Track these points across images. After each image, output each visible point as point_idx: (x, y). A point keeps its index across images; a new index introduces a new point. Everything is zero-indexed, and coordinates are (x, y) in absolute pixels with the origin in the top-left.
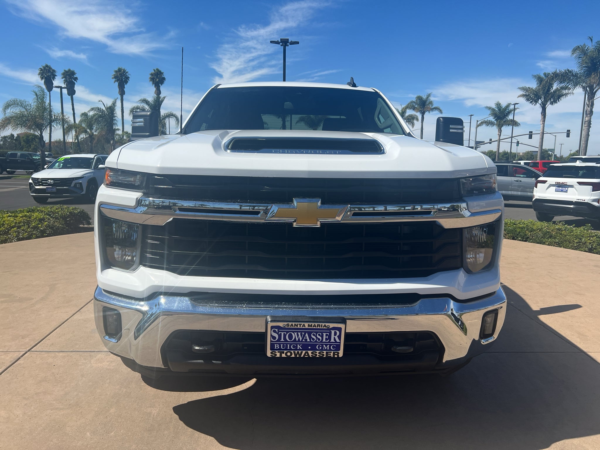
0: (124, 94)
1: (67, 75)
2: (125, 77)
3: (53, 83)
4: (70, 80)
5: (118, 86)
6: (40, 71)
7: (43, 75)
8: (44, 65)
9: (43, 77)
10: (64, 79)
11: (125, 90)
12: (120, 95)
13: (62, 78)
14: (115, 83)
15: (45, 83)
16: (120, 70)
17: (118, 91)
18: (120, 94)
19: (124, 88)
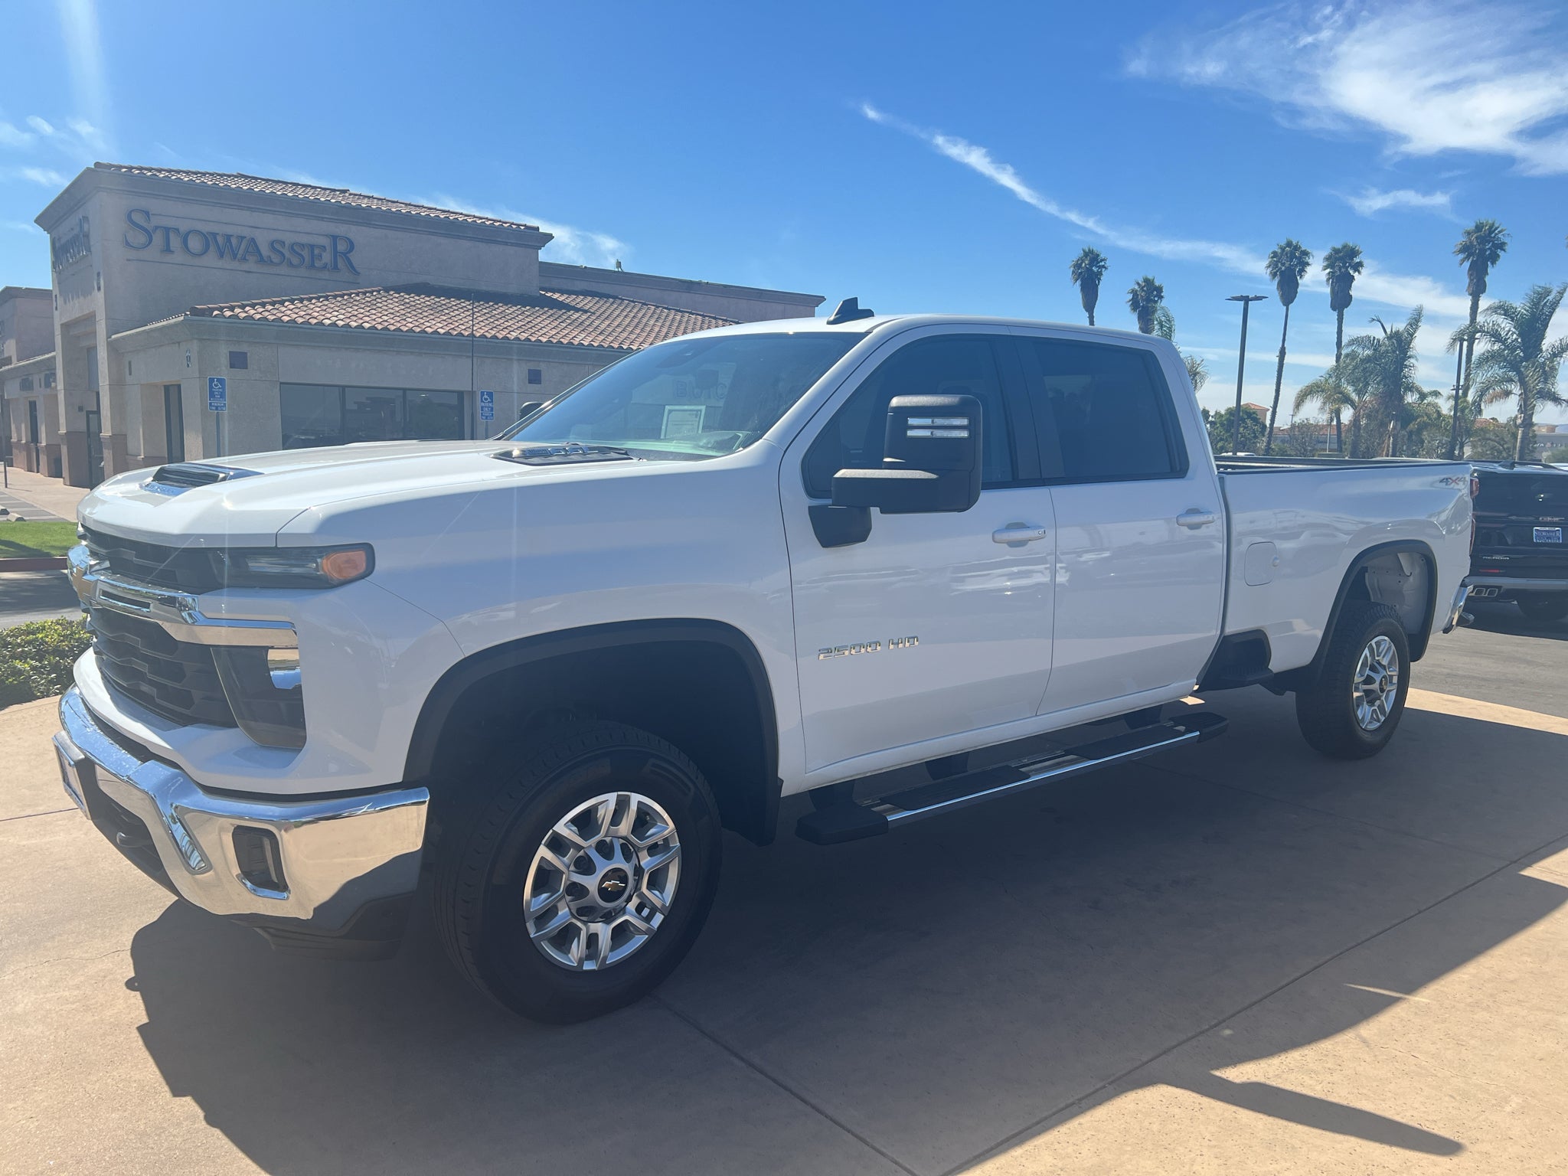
0: (1483, 291)
1: (1337, 259)
2: (1492, 246)
3: (1298, 284)
4: (1343, 270)
5: (1469, 270)
6: (1270, 259)
7: (1277, 266)
8: (1283, 243)
9: (1277, 271)
10: (1328, 270)
11: (1487, 279)
12: (1471, 295)
13: (1325, 270)
14: (1461, 264)
15: (1281, 286)
16: (1479, 227)
17: (1467, 285)
18: (1470, 292)
19: (1486, 273)
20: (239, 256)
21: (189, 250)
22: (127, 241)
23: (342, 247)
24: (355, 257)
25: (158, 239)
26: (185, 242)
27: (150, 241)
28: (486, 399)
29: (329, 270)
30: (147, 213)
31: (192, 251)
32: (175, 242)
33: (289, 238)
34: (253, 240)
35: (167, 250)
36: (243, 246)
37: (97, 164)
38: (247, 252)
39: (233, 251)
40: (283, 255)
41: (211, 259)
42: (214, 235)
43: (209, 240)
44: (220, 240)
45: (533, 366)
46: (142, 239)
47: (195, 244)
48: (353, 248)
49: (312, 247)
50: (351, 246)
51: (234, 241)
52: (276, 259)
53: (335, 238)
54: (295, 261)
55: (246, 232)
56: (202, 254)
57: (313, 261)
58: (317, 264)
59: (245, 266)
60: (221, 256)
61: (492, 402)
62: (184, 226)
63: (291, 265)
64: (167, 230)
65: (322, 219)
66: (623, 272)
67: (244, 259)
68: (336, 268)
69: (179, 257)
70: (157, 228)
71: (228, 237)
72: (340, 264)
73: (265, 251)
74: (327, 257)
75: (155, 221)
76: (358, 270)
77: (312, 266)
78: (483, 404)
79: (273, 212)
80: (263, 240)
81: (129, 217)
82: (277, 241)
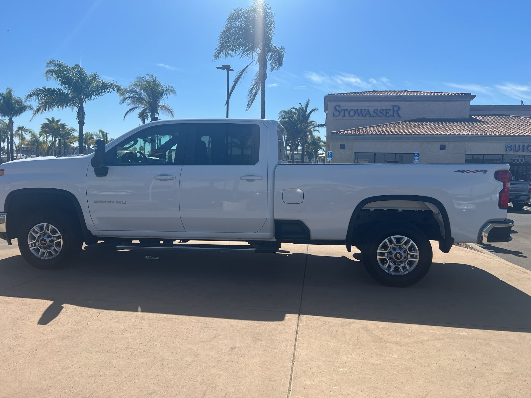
20: (364, 115)
21: (350, 115)
22: (334, 115)
23: (396, 109)
24: (400, 112)
25: (342, 113)
26: (349, 114)
27: (340, 114)
28: (416, 155)
29: (391, 117)
30: (340, 106)
31: (351, 116)
32: (347, 113)
33: (379, 108)
34: (368, 110)
35: (344, 116)
36: (365, 113)
37: (328, 94)
38: (366, 114)
39: (362, 114)
40: (377, 114)
41: (356, 117)
42: (357, 110)
43: (356, 111)
44: (359, 111)
45: (442, 143)
46: (338, 113)
47: (352, 113)
48: (400, 109)
49: (386, 110)
50: (399, 108)
51: (363, 111)
52: (375, 115)
53: (394, 106)
54: (381, 115)
55: (367, 108)
56: (354, 116)
57: (386, 114)
58: (388, 115)
59: (366, 118)
60: (359, 116)
61: (418, 156)
62: (349, 109)
63: (379, 116)
64: (345, 110)
65: (390, 101)
66: (524, 105)
67: (365, 116)
68: (393, 116)
69: (347, 118)
70: (342, 110)
71: (361, 110)
72: (395, 114)
73: (372, 113)
74: (391, 113)
75: (342, 108)
76: (400, 116)
77: (386, 116)
78: (415, 157)
79: (375, 101)
80: (371, 110)
81: (335, 108)
82: (375, 110)
